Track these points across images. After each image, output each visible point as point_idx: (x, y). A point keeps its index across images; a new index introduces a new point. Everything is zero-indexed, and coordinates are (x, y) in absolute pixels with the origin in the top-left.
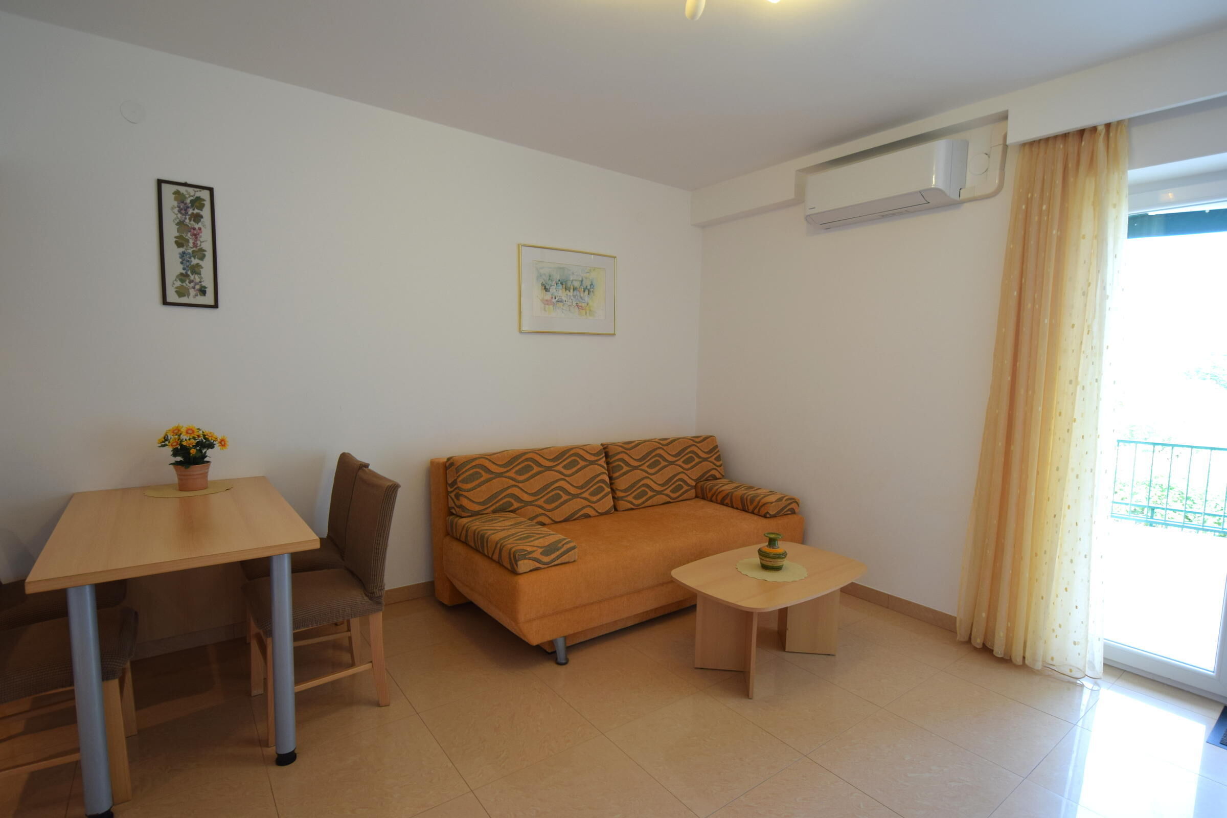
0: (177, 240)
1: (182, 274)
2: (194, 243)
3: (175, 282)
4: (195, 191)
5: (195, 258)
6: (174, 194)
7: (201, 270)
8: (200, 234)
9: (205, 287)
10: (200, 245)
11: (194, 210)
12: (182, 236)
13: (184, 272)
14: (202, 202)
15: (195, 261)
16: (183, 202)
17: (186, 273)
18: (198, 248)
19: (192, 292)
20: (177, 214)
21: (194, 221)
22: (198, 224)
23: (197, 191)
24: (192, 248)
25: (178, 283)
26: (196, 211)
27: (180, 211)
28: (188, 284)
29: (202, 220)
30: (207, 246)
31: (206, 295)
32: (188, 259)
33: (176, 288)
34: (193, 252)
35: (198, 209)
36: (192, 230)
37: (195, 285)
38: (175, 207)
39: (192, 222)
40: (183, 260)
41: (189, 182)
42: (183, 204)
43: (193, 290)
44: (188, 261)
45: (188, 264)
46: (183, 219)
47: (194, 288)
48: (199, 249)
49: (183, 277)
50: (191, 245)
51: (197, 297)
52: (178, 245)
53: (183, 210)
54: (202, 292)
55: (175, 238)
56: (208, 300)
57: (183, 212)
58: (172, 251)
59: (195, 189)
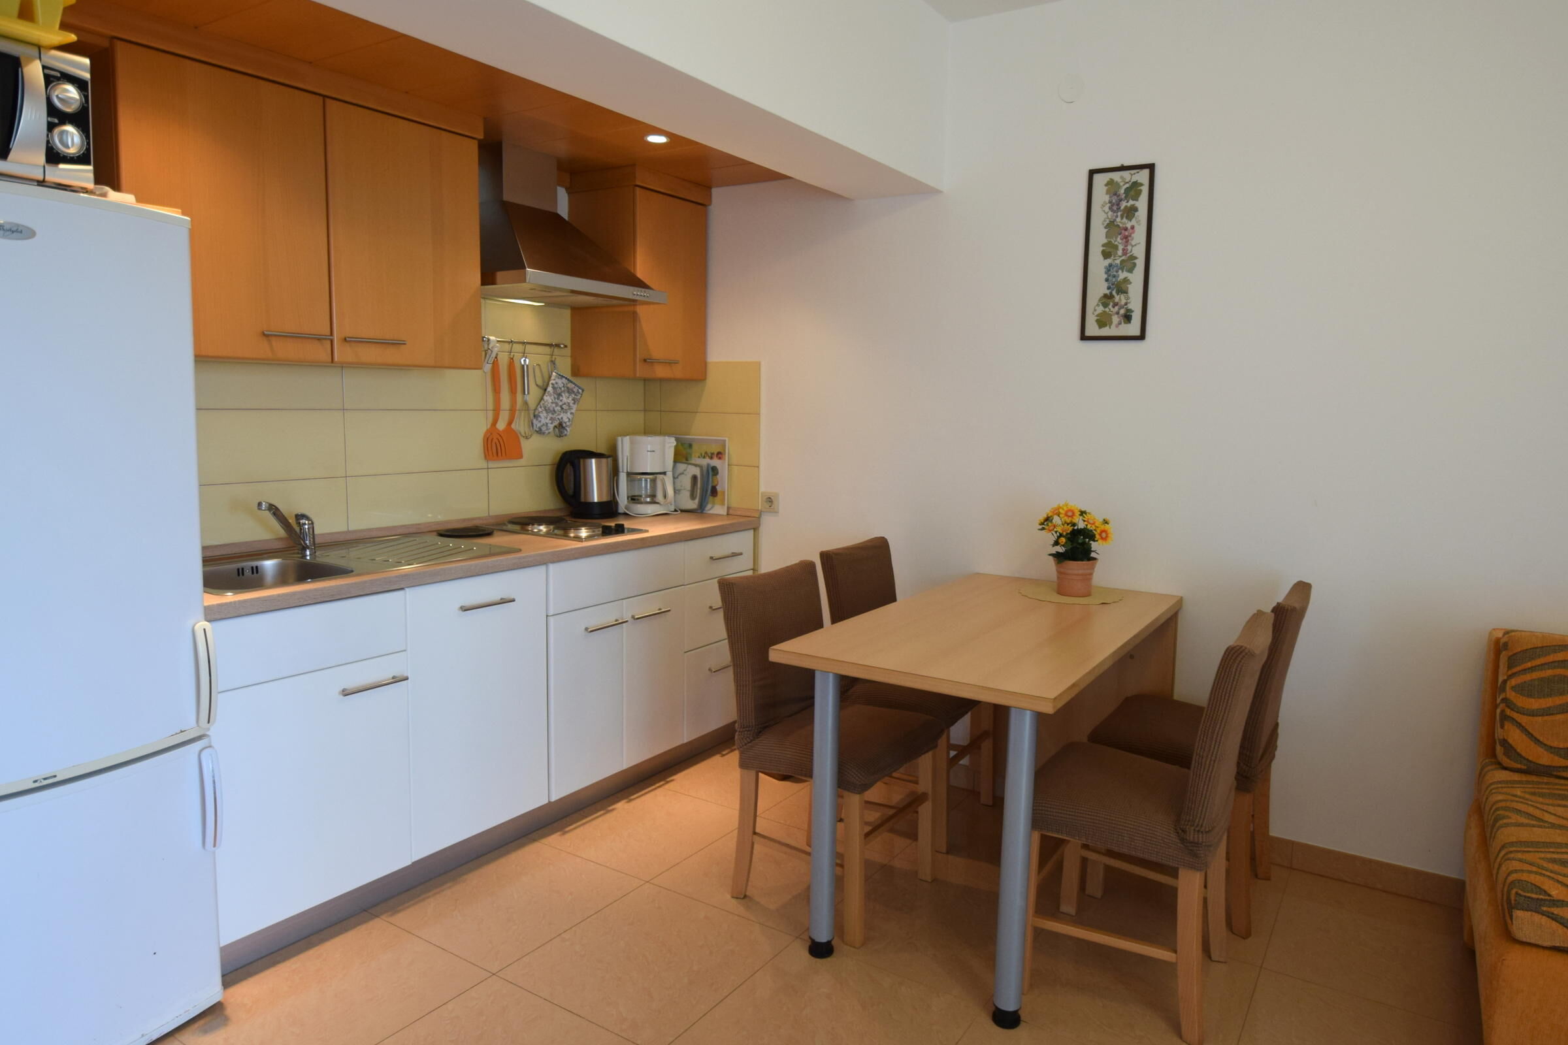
0: (1104, 248)
1: (1105, 296)
2: (1123, 250)
3: (1097, 308)
4: (1132, 175)
5: (1123, 271)
6: (1106, 185)
7: (1128, 286)
8: (1132, 235)
9: (1132, 311)
10: (1131, 252)
11: (1128, 202)
12: (1111, 241)
13: (1108, 292)
14: (1140, 188)
15: (1122, 275)
16: (1115, 194)
17: (1111, 293)
18: (1128, 255)
19: (1115, 319)
20: (1107, 213)
21: (1127, 218)
22: (1130, 221)
23: (1134, 174)
24: (1120, 257)
25: (1100, 309)
26: (1131, 202)
27: (1110, 208)
28: (1112, 309)
29: (1136, 214)
30: (1139, 252)
31: (1132, 321)
32: (1115, 273)
33: (1097, 316)
34: (1122, 262)
35: (1133, 200)
36: (1123, 231)
37: (1119, 309)
38: (1106, 204)
39: (1125, 220)
40: (1109, 276)
41: (1126, 164)
42: (1115, 197)
43: (1116, 316)
44: (1114, 276)
45: (1114, 280)
46: (1114, 218)
47: (1118, 313)
48: (1129, 257)
49: (1107, 299)
50: (1120, 252)
51: (1120, 326)
52: (1106, 255)
53: (1114, 206)
54: (1128, 318)
55: (1103, 246)
56: (1134, 328)
57: (1115, 208)
58: (1098, 265)
59: (1132, 171)
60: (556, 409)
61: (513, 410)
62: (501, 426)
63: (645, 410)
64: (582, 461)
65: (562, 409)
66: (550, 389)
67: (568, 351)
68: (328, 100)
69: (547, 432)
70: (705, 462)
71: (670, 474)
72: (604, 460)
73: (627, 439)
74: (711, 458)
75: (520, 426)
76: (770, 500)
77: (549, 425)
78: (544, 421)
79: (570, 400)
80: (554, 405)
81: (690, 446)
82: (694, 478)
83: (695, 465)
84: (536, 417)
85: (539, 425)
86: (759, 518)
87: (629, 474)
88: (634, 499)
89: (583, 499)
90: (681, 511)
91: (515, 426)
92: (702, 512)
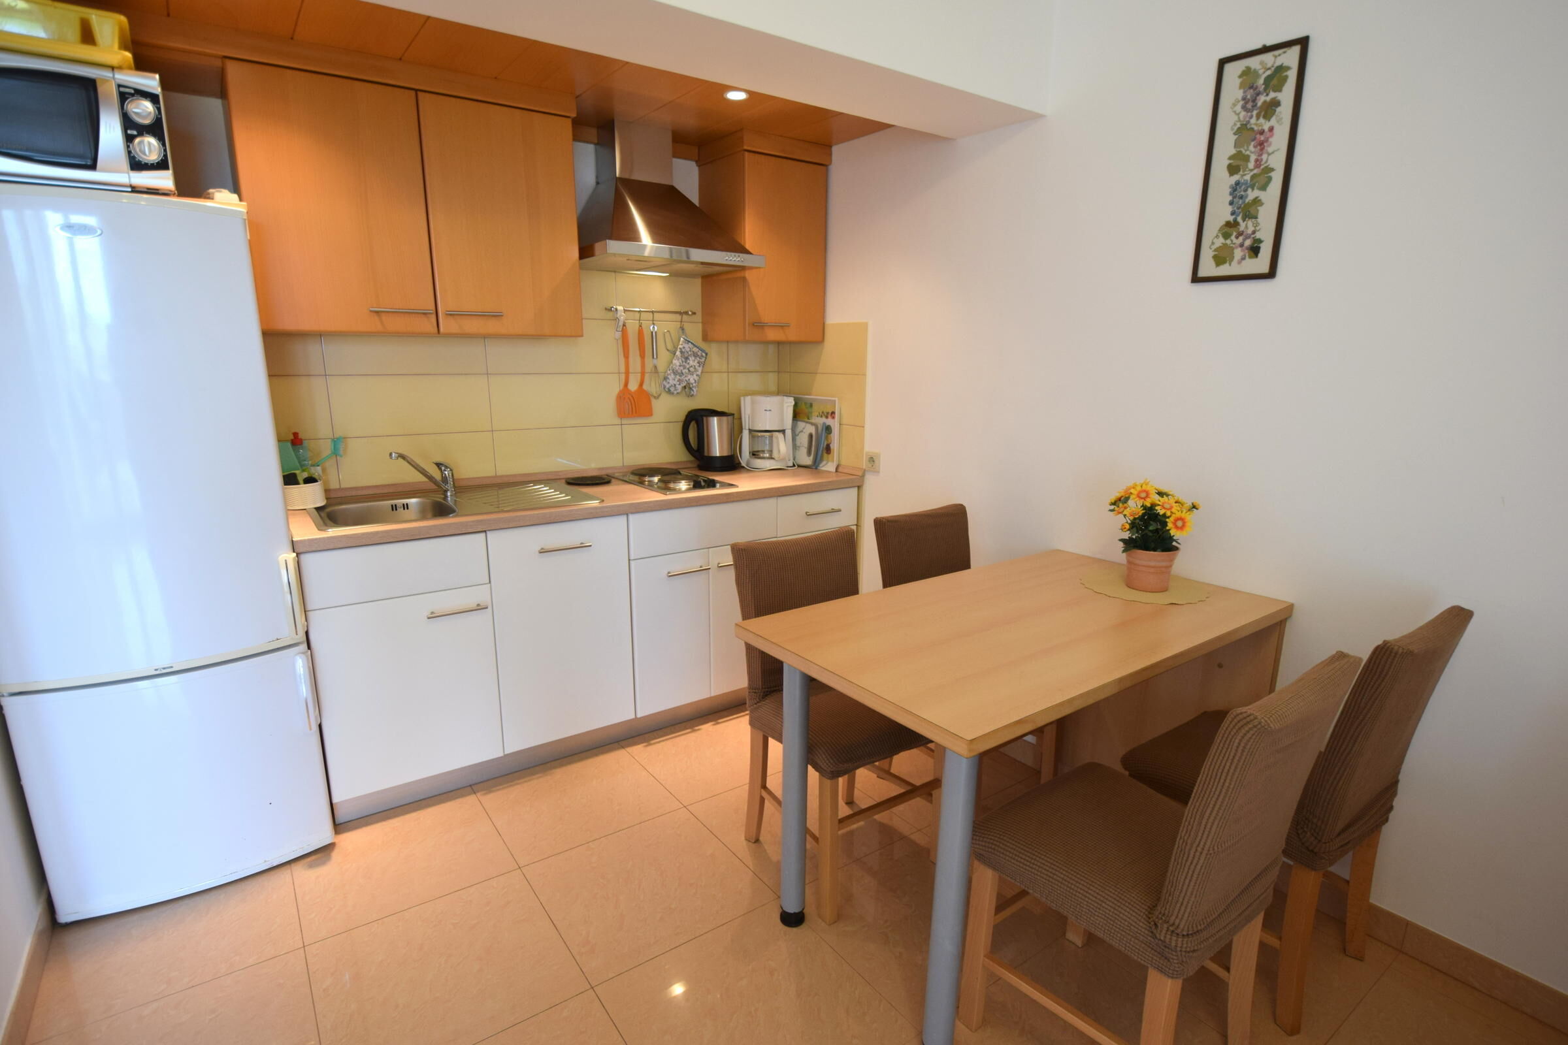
0: (1231, 161)
1: (1228, 224)
2: (1257, 161)
3: (1215, 240)
4: (1276, 57)
5: (1253, 189)
6: (1240, 77)
7: (1259, 208)
8: (1270, 140)
9: (1260, 241)
10: (1266, 162)
11: (1267, 95)
12: (1240, 152)
13: (1231, 218)
14: (1285, 74)
15: (1252, 195)
16: (1251, 87)
17: (1235, 220)
18: (1262, 167)
19: (1238, 253)
20: (1238, 114)
21: (1265, 117)
22: (1269, 121)
23: (1280, 55)
24: (1251, 170)
25: (1220, 241)
26: (1272, 95)
27: (1244, 108)
28: (1235, 241)
29: (1278, 110)
30: (1277, 162)
31: (1260, 255)
32: (1242, 193)
33: (1215, 250)
34: (1253, 177)
35: (1275, 91)
36: (1258, 136)
37: (1244, 240)
38: (1239, 102)
39: (1262, 120)
40: (1234, 197)
41: (1269, 43)
42: (1252, 91)
43: (1240, 249)
44: (1241, 197)
45: (1241, 202)
46: (1248, 119)
47: (1242, 245)
48: (1263, 169)
49: (1231, 225)
50: (1251, 165)
51: (1244, 262)
52: (1233, 170)
53: (1249, 104)
54: (1255, 251)
55: (1230, 158)
56: (1261, 264)
57: (1249, 106)
58: (1222, 181)
59: (1277, 53)
60: (684, 371)
61: (643, 374)
62: (633, 386)
63: (779, 372)
64: (705, 418)
65: (689, 371)
66: (678, 353)
67: (698, 317)
68: (419, 93)
69: (675, 392)
70: (821, 421)
71: (789, 433)
72: (725, 419)
73: (748, 398)
74: (827, 417)
75: (651, 387)
76: (872, 460)
77: (677, 386)
78: (672, 382)
79: (696, 364)
80: (682, 368)
81: (811, 405)
82: (811, 436)
83: (812, 424)
84: (665, 378)
85: (668, 386)
86: (863, 476)
87: (751, 431)
88: (755, 454)
89: (706, 454)
90: (799, 466)
91: (645, 387)
92: (816, 468)
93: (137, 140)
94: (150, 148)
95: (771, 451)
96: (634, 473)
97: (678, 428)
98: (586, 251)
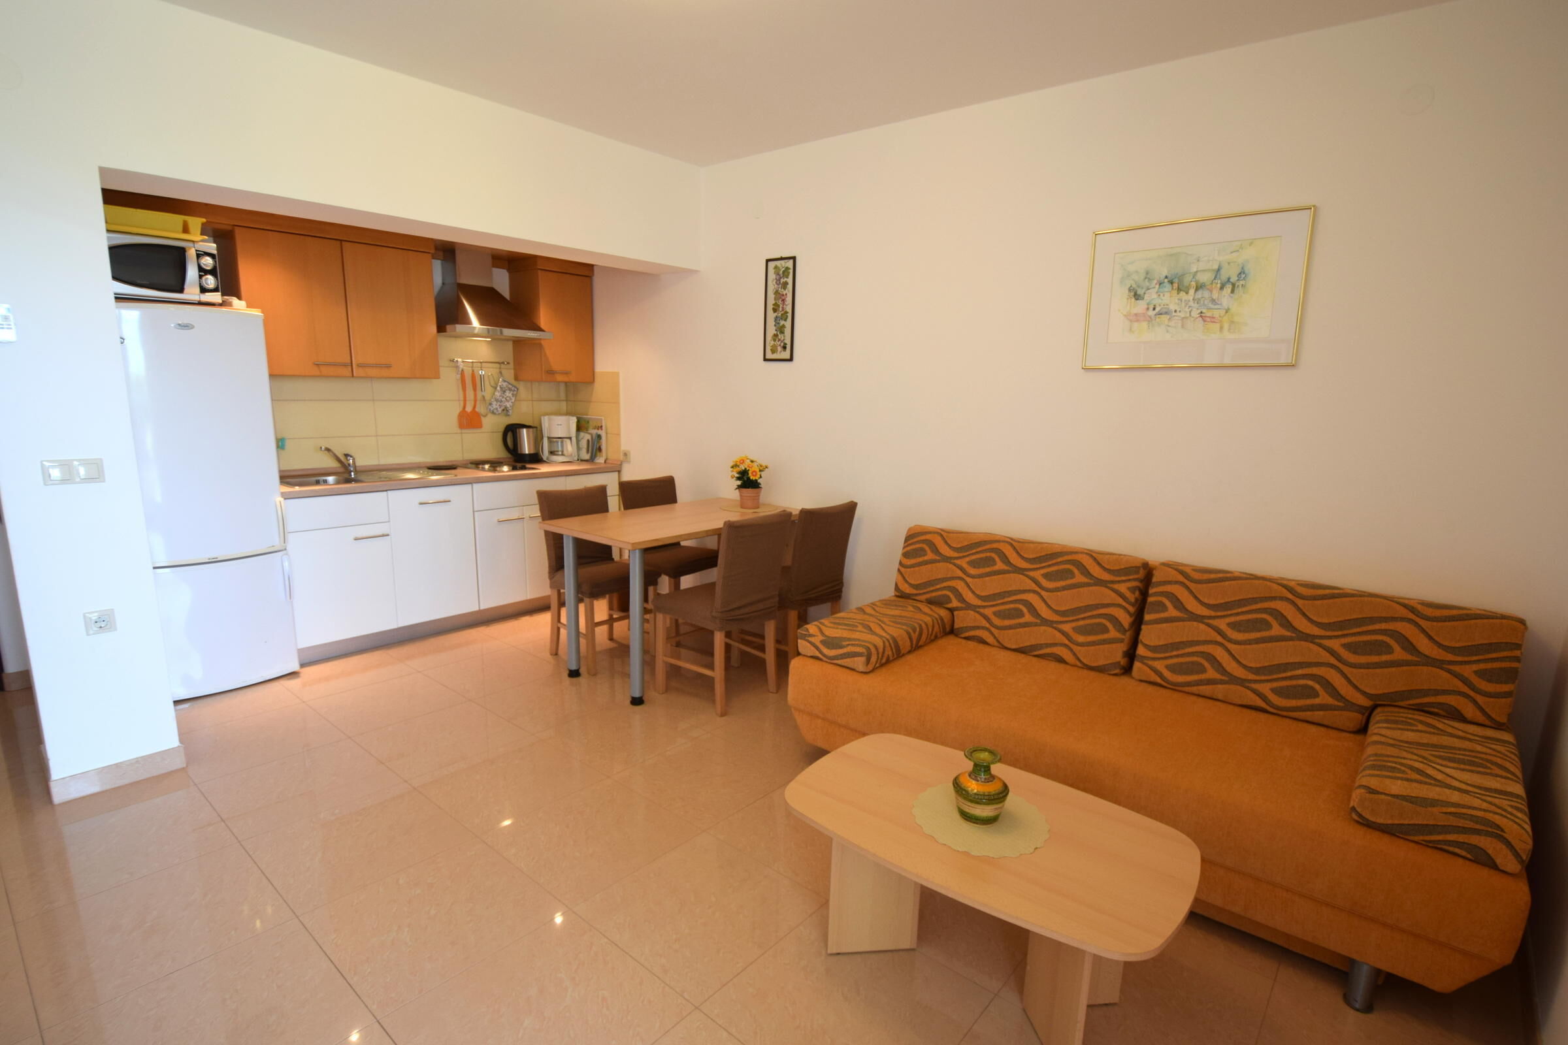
0: (773, 307)
1: (774, 335)
2: (783, 307)
3: (771, 342)
4: (785, 263)
5: (782, 320)
6: (773, 269)
7: (785, 329)
8: (786, 299)
9: (786, 344)
10: (786, 309)
12: (776, 302)
13: (775, 332)
14: (789, 271)
15: (782, 322)
16: (778, 274)
17: (777, 333)
18: (784, 311)
19: (779, 349)
20: (774, 286)
21: (783, 288)
22: (785, 290)
24: (781, 312)
25: (773, 342)
26: (785, 279)
27: (776, 282)
28: (777, 343)
29: (788, 286)
30: (789, 309)
31: (786, 351)
32: (778, 321)
33: (771, 347)
34: (782, 314)
36: (782, 296)
37: (781, 342)
38: (774, 280)
39: (783, 290)
40: (776, 323)
41: (783, 256)
42: (778, 276)
43: (780, 347)
44: (778, 323)
45: (778, 325)
46: (778, 288)
47: (780, 345)
48: (784, 313)
49: (776, 335)
50: (781, 309)
51: (781, 353)
52: (775, 310)
53: (778, 281)
54: (784, 348)
55: (773, 305)
56: (787, 355)
57: (778, 282)
58: (771, 315)
59: (786, 261)
60: (503, 400)
61: (475, 401)
62: (469, 409)
63: (567, 400)
64: (518, 430)
65: (506, 400)
66: (498, 388)
67: (512, 365)
68: (343, 243)
69: (497, 413)
70: (595, 432)
71: (574, 439)
72: (531, 430)
73: (546, 417)
74: (598, 429)
75: (481, 409)
76: (625, 454)
77: (498, 409)
78: (495, 407)
79: (510, 395)
80: (501, 398)
81: (588, 422)
82: (588, 441)
83: (589, 433)
84: (490, 404)
85: (492, 409)
86: (621, 465)
87: (549, 438)
88: (552, 453)
89: (519, 452)
90: (582, 460)
91: (477, 410)
92: (592, 461)
93: (204, 278)
94: (210, 281)
95: (562, 452)
96: (472, 463)
97: (500, 436)
98: (441, 329)
